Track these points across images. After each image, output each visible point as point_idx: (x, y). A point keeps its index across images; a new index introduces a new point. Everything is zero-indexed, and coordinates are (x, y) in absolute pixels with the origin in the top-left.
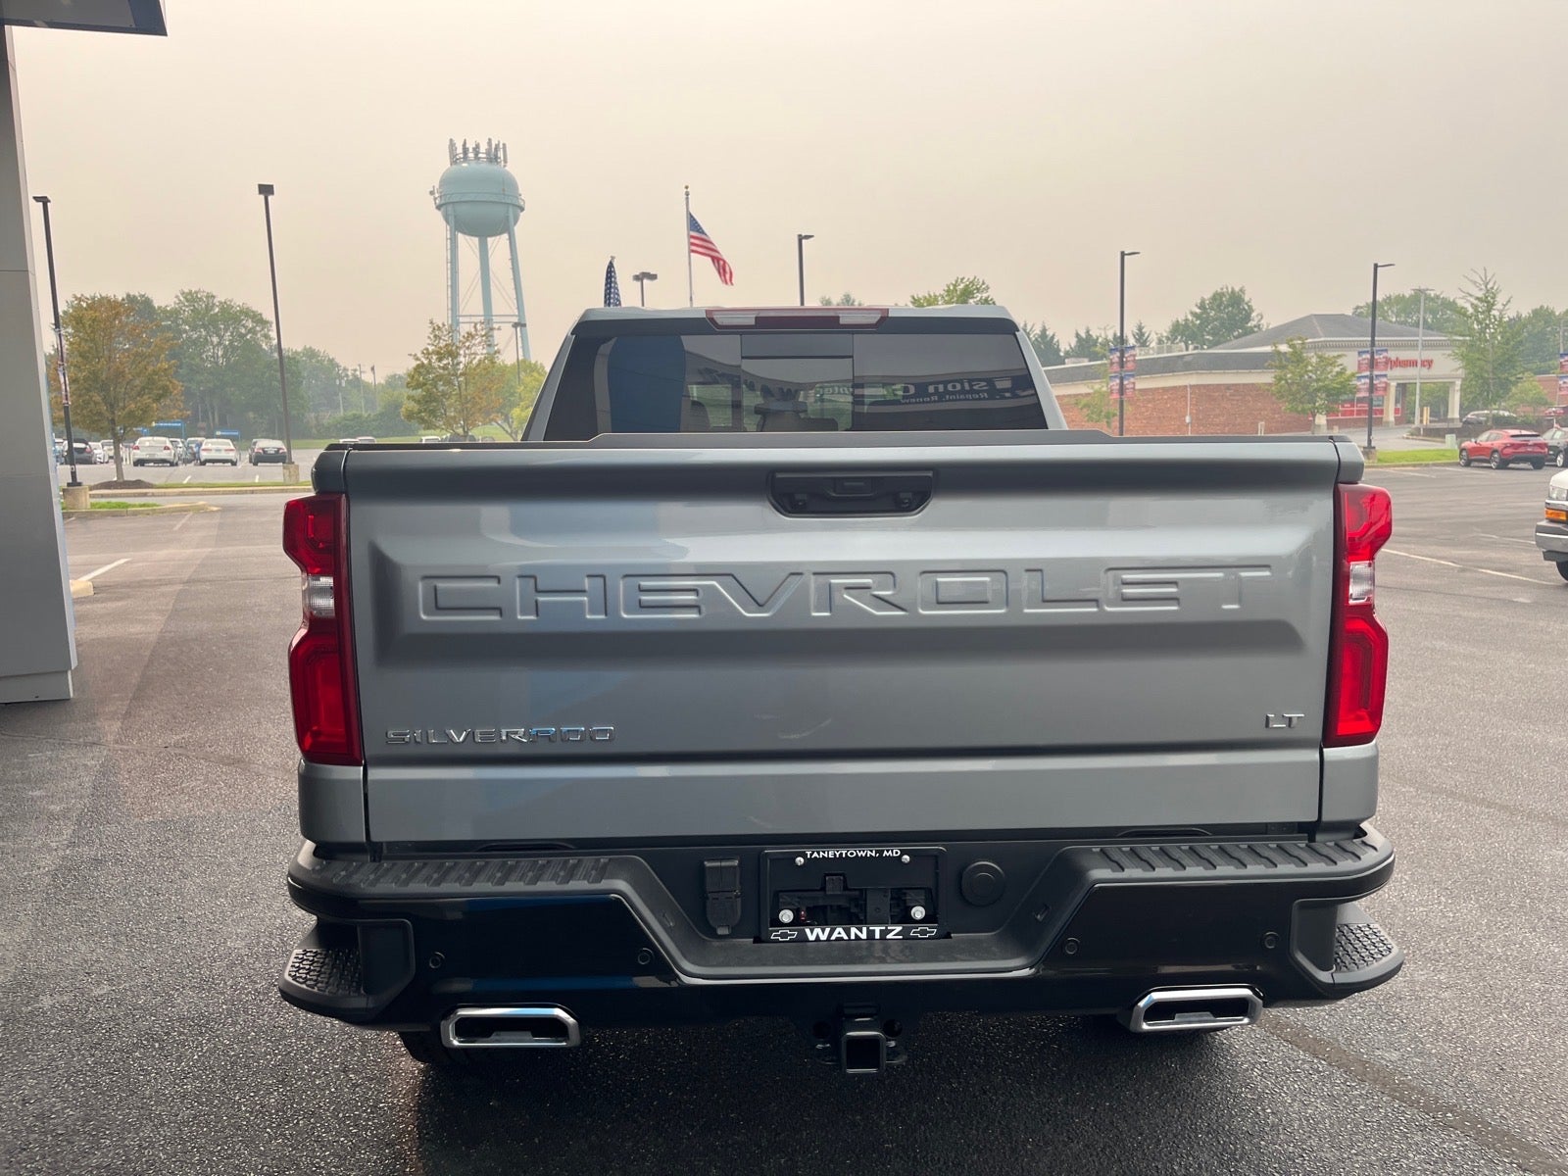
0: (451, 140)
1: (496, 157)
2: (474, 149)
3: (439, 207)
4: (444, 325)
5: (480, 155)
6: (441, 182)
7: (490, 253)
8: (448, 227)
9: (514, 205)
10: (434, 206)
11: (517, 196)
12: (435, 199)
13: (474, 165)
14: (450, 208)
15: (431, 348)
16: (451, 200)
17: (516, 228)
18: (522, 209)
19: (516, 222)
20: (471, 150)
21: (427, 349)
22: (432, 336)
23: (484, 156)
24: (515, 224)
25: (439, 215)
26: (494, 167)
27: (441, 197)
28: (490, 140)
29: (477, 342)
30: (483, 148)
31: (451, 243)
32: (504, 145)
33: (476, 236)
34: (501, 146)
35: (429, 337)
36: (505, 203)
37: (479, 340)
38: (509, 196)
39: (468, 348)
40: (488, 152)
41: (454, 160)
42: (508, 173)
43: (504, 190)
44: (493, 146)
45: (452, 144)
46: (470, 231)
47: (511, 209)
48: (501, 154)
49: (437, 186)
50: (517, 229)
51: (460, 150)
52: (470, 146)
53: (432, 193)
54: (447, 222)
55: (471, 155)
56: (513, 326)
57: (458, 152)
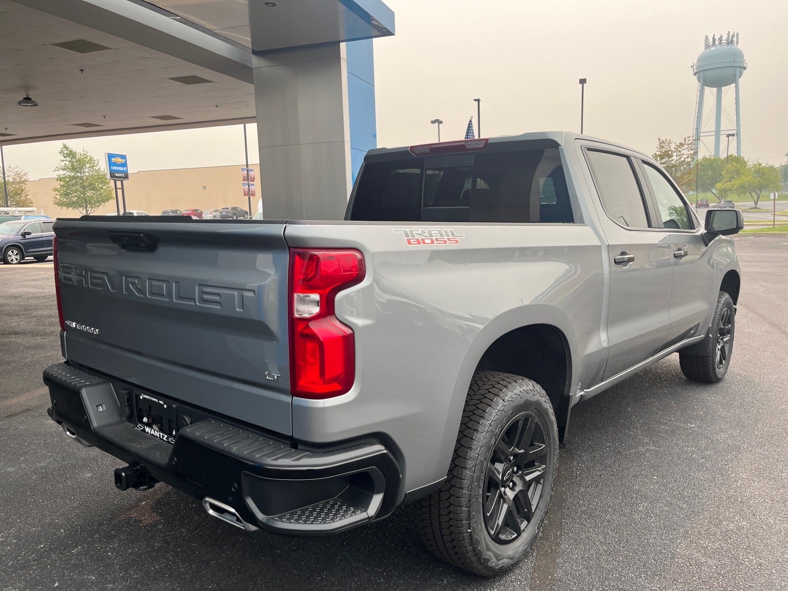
0: (706, 36)
1: (732, 41)
2: (719, 39)
3: (695, 74)
4: (666, 140)
5: (722, 42)
6: (698, 60)
7: (722, 96)
8: (699, 84)
9: (739, 67)
10: (693, 74)
11: (743, 61)
12: (694, 69)
13: (718, 47)
14: (701, 74)
15: (657, 153)
16: (703, 69)
17: (739, 80)
18: (745, 68)
19: (740, 77)
20: (717, 39)
21: (656, 154)
22: (659, 147)
23: (725, 41)
24: (739, 78)
25: (695, 77)
26: (730, 47)
27: (697, 68)
28: (729, 32)
29: (685, 147)
30: (724, 38)
31: (700, 94)
32: (738, 34)
33: (715, 87)
34: (736, 34)
35: (657, 147)
36: (734, 66)
37: (686, 146)
38: (737, 62)
39: (679, 151)
40: (727, 39)
41: (707, 46)
42: (739, 49)
43: (734, 59)
44: (731, 35)
45: (707, 38)
46: (711, 85)
47: (738, 69)
48: (735, 39)
49: (695, 63)
50: (741, 81)
51: (711, 40)
52: (717, 38)
53: (692, 67)
54: (699, 82)
55: (717, 42)
56: (727, 136)
57: (710, 42)
